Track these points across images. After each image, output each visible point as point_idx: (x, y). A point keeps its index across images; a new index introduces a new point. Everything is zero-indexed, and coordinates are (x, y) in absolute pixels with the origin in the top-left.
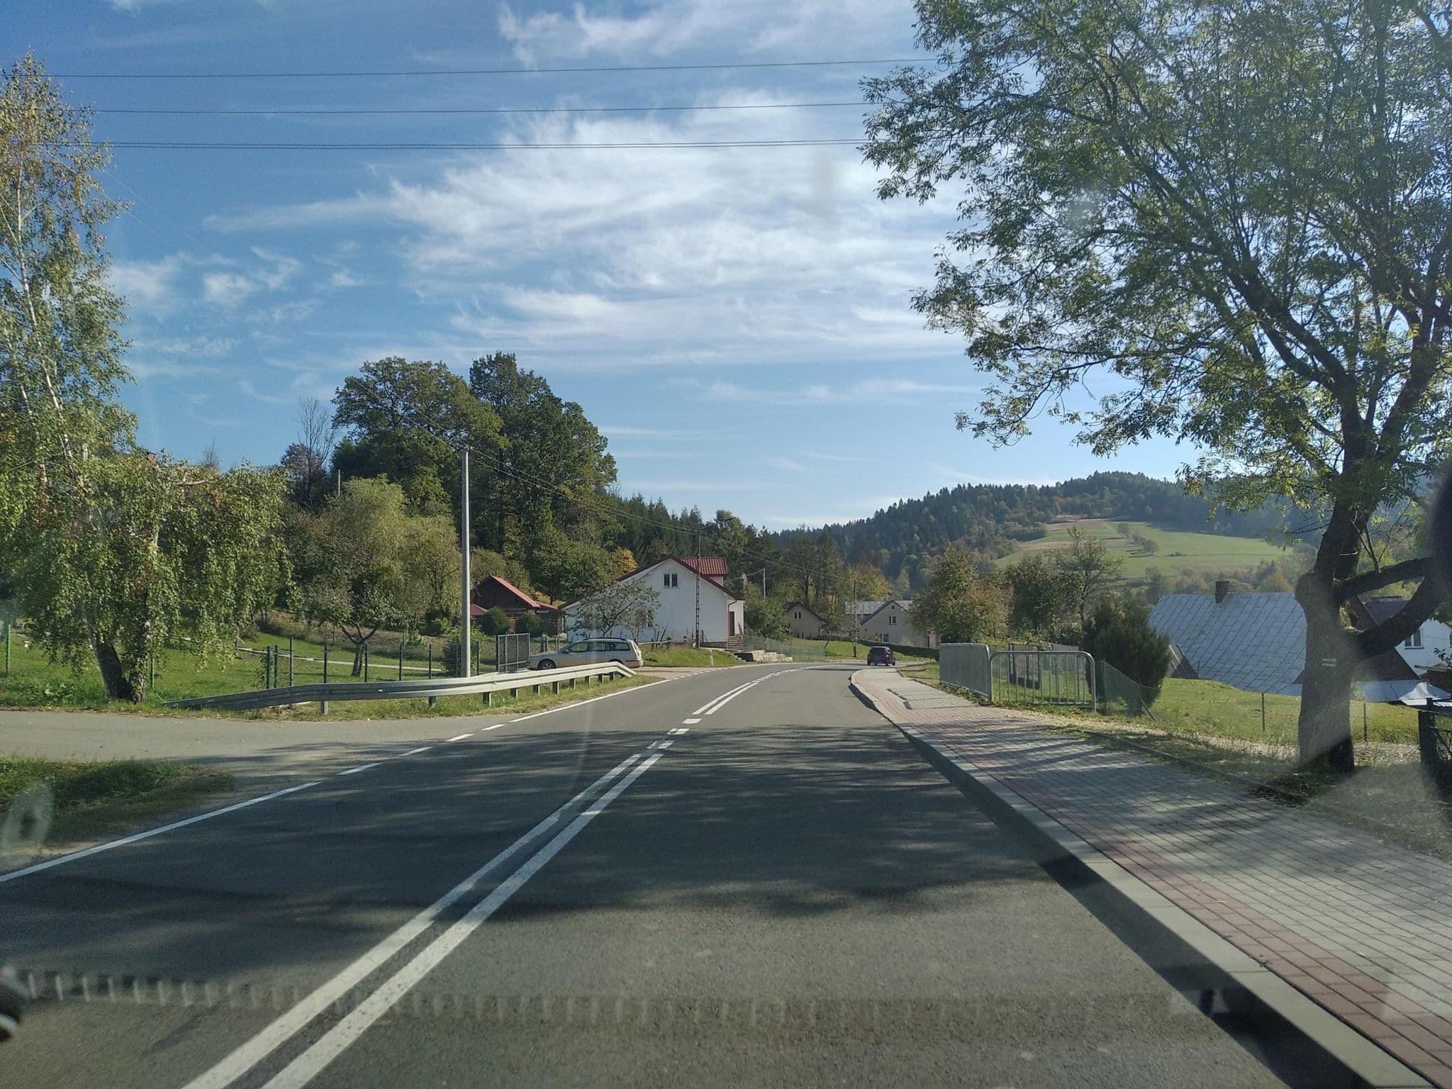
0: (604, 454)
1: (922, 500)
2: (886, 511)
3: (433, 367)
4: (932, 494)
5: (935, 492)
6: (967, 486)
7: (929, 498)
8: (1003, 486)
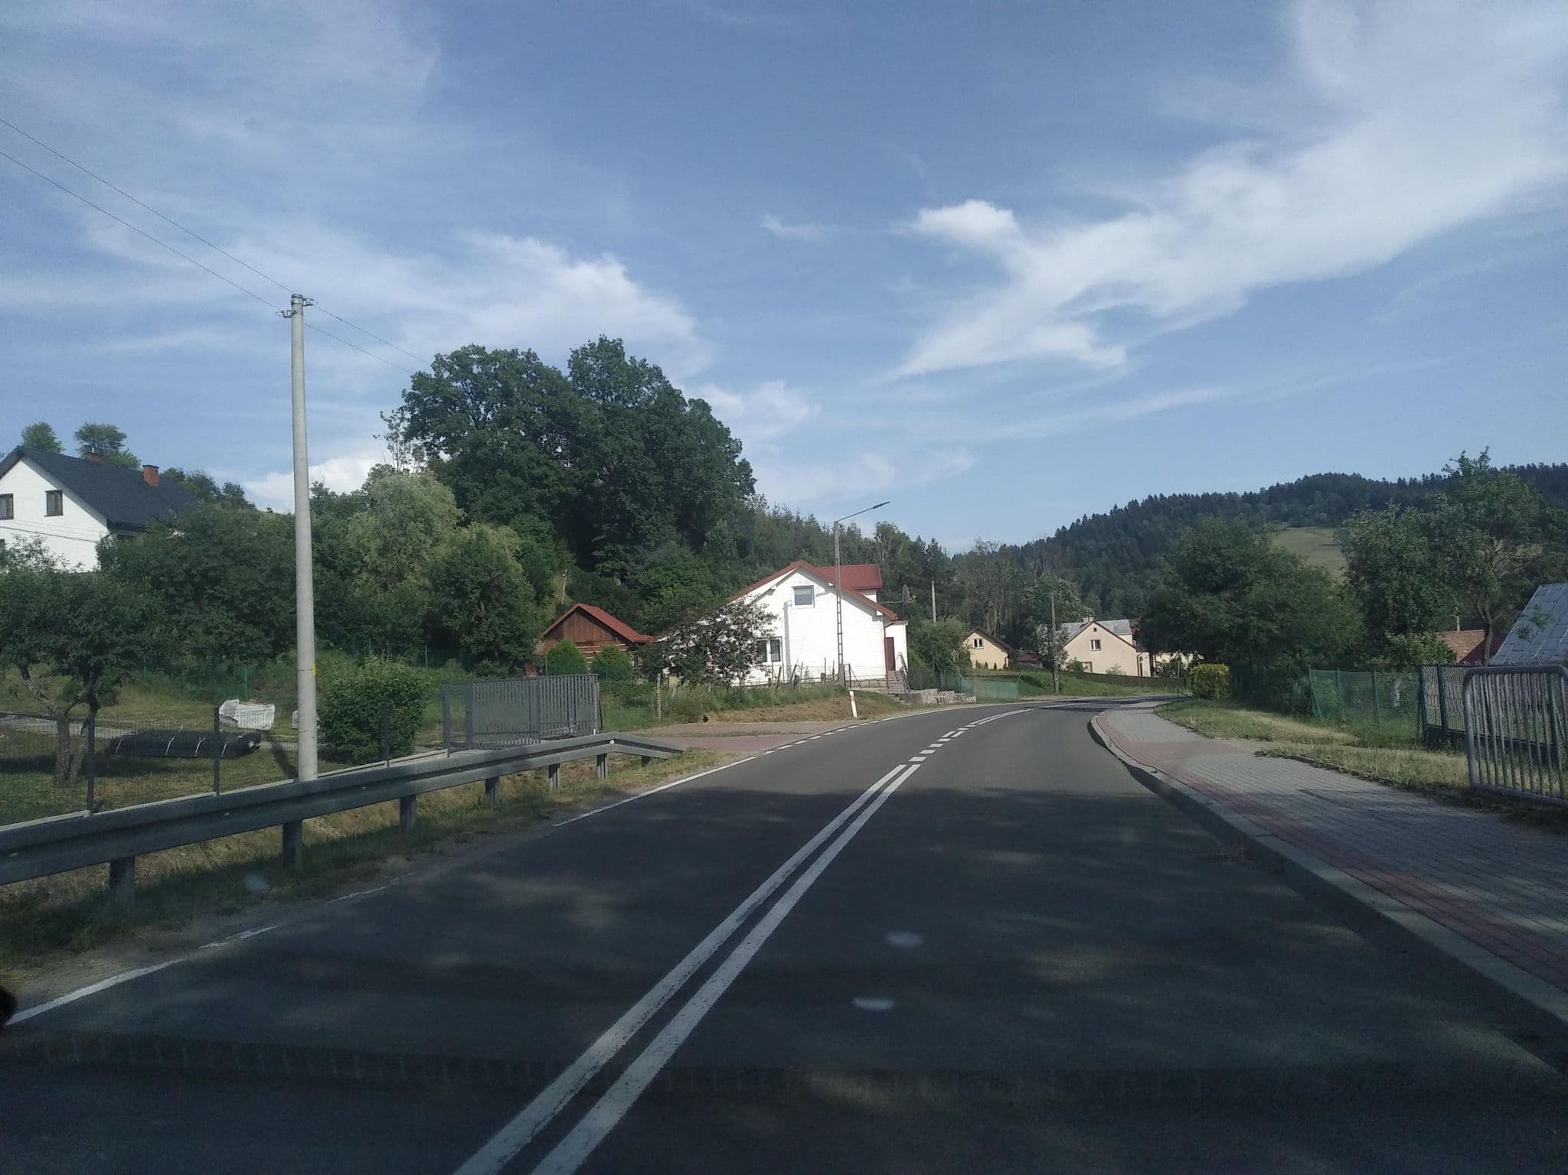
0: (737, 461)
1: (1108, 514)
2: (1068, 528)
3: (521, 357)
4: (1119, 507)
5: (1122, 505)
6: (1158, 497)
7: (1116, 511)
8: (1200, 495)
